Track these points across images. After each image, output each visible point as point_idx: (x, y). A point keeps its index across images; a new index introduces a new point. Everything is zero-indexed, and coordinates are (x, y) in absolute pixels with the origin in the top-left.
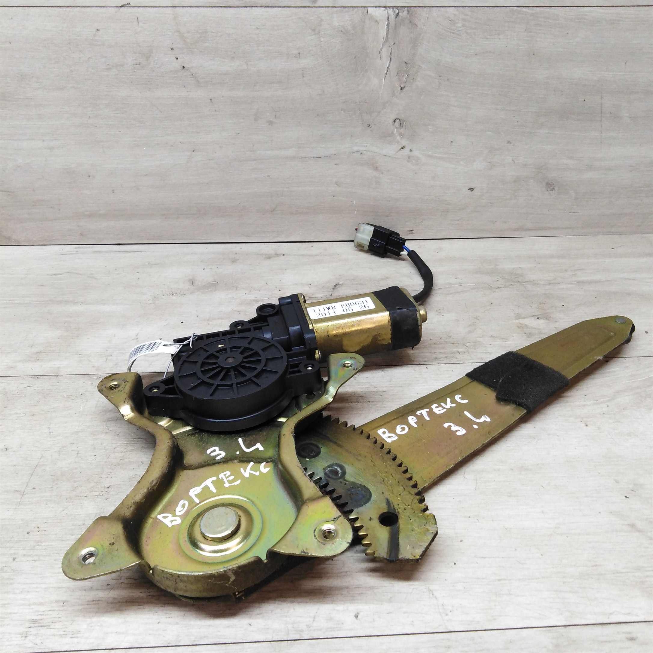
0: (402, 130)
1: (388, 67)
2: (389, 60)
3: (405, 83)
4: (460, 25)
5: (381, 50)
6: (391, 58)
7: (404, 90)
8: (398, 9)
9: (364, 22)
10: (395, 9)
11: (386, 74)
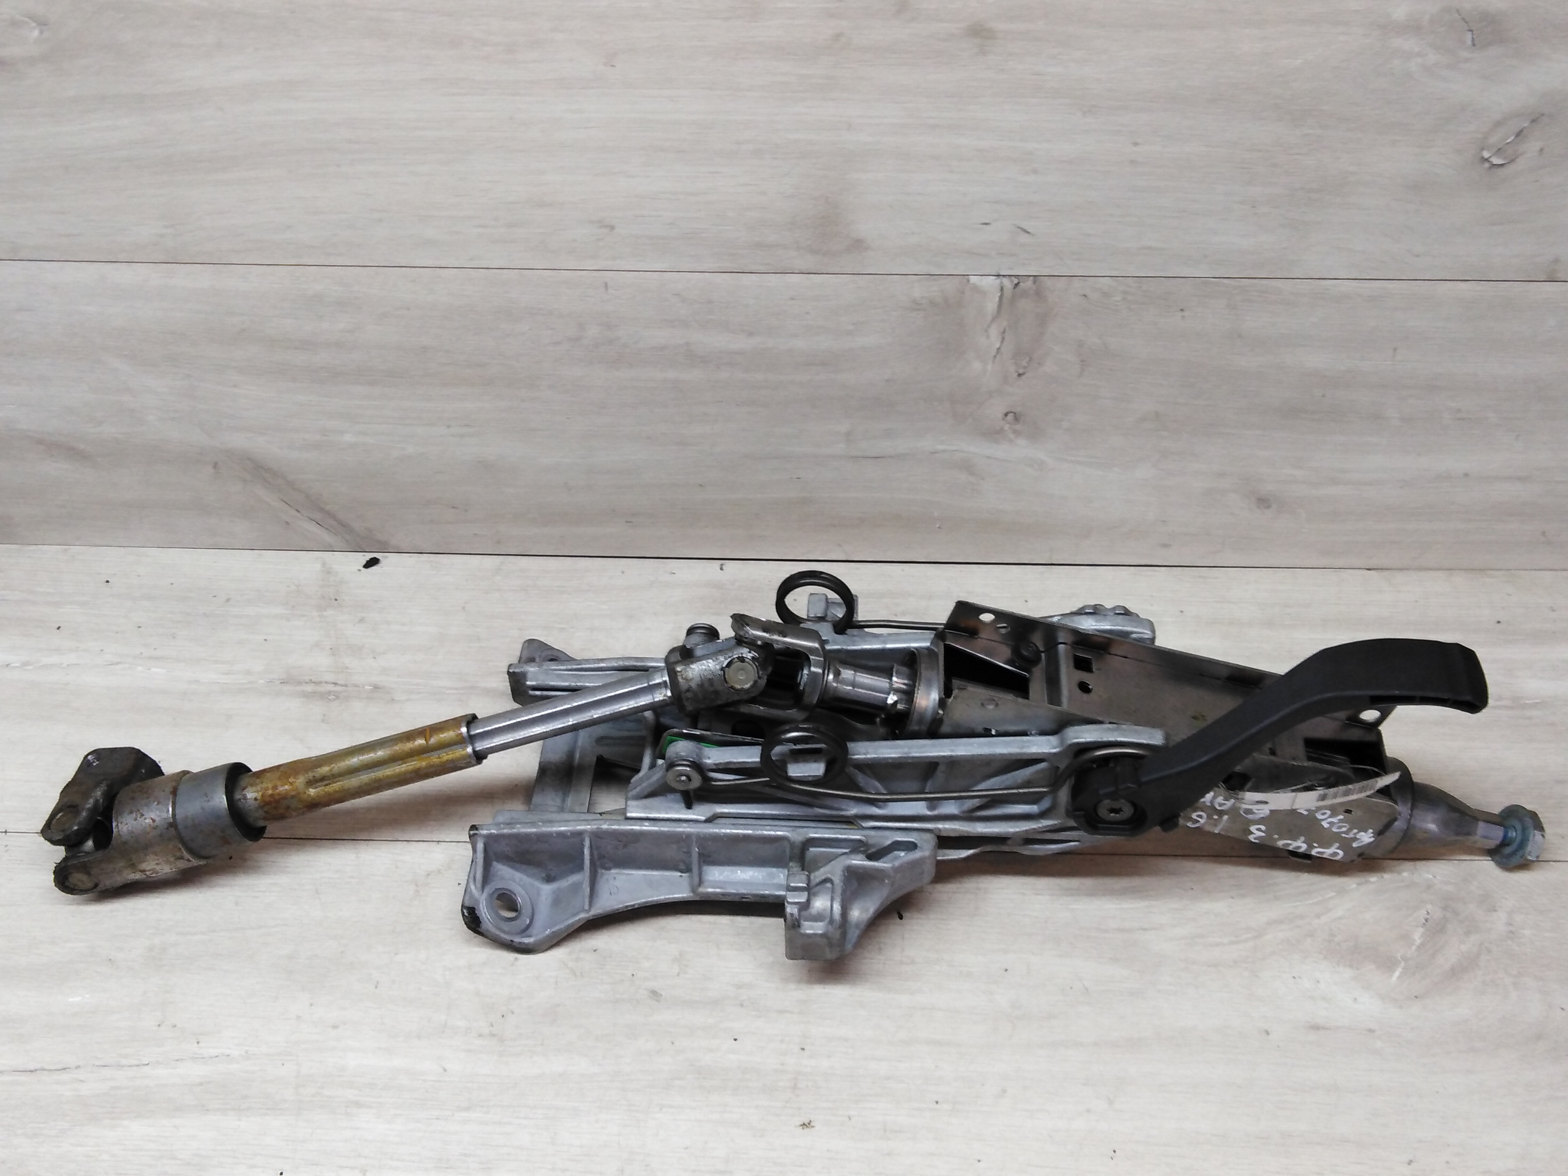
0: (1018, 427)
1: (999, 349)
2: (1001, 340)
3: (1025, 368)
4: (1119, 298)
5: (989, 326)
6: (1003, 338)
7: (1024, 377)
8: (1017, 278)
9: (963, 293)
10: (1013, 278)
11: (995, 357)
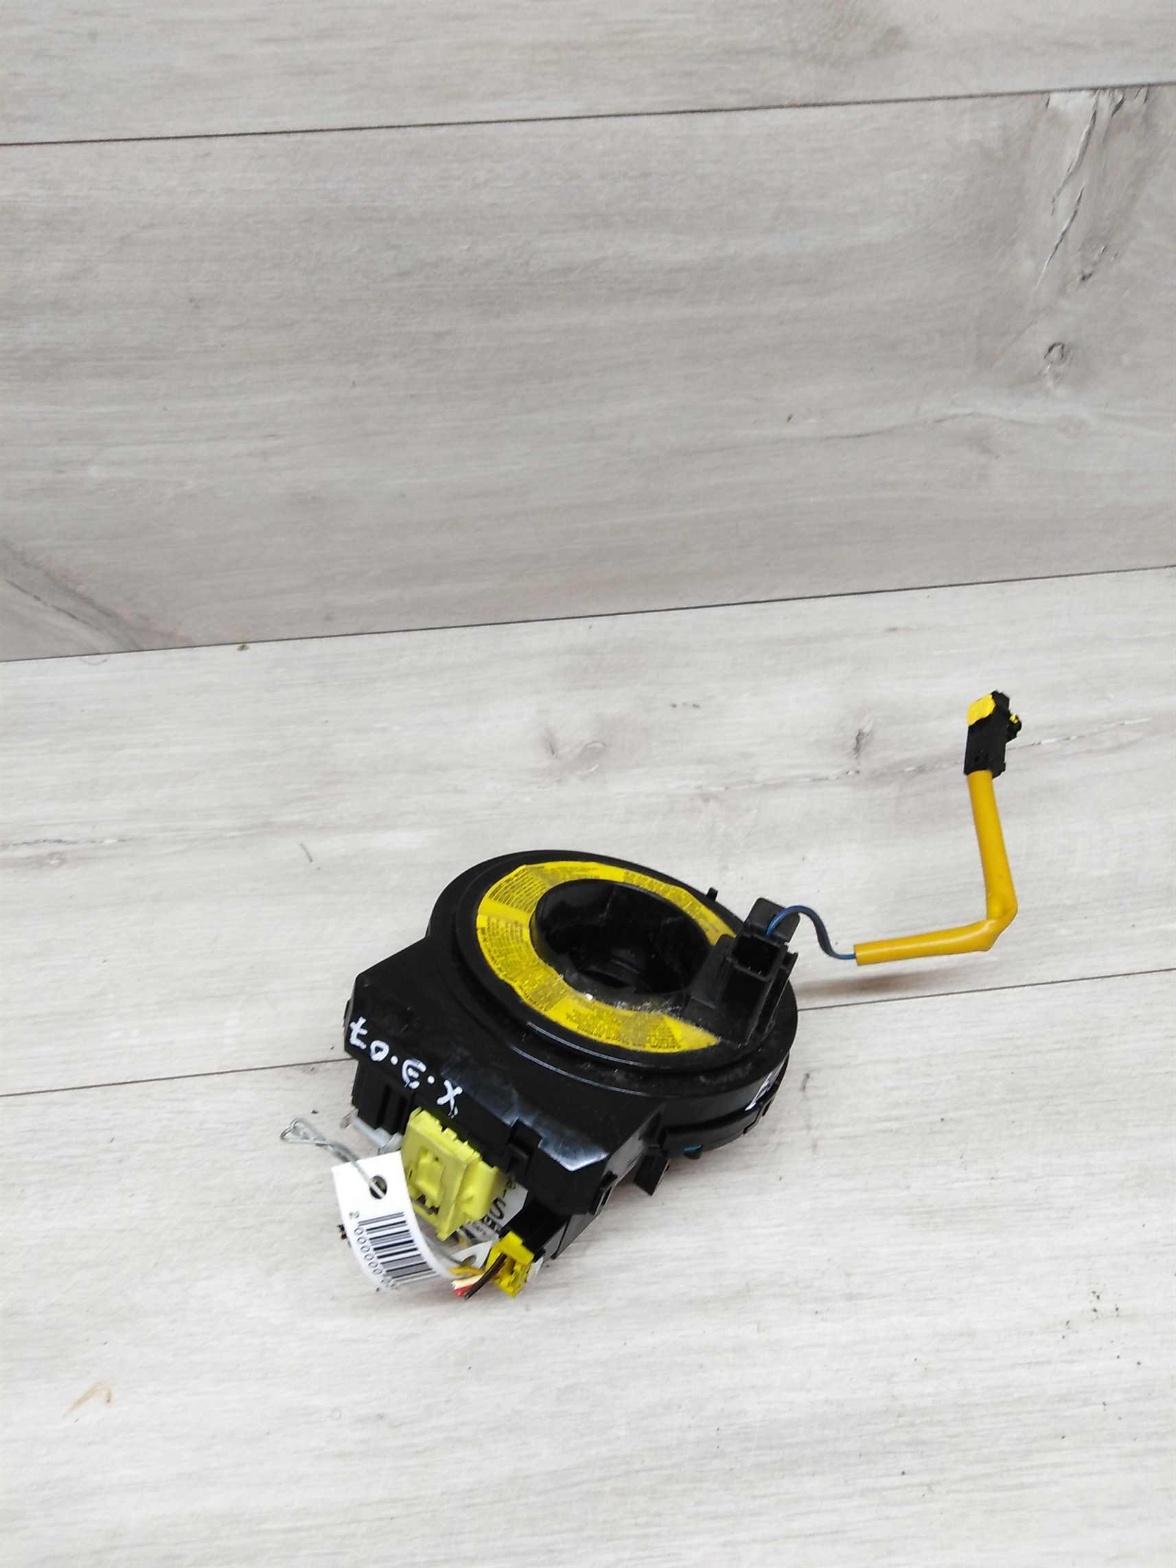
0: (1061, 368)
1: (1064, 234)
2: (1072, 214)
3: (1095, 264)
5: (1059, 193)
6: (1076, 212)
7: (1091, 280)
8: (1122, 92)
9: (1034, 129)
10: (1117, 92)
11: (1057, 247)
